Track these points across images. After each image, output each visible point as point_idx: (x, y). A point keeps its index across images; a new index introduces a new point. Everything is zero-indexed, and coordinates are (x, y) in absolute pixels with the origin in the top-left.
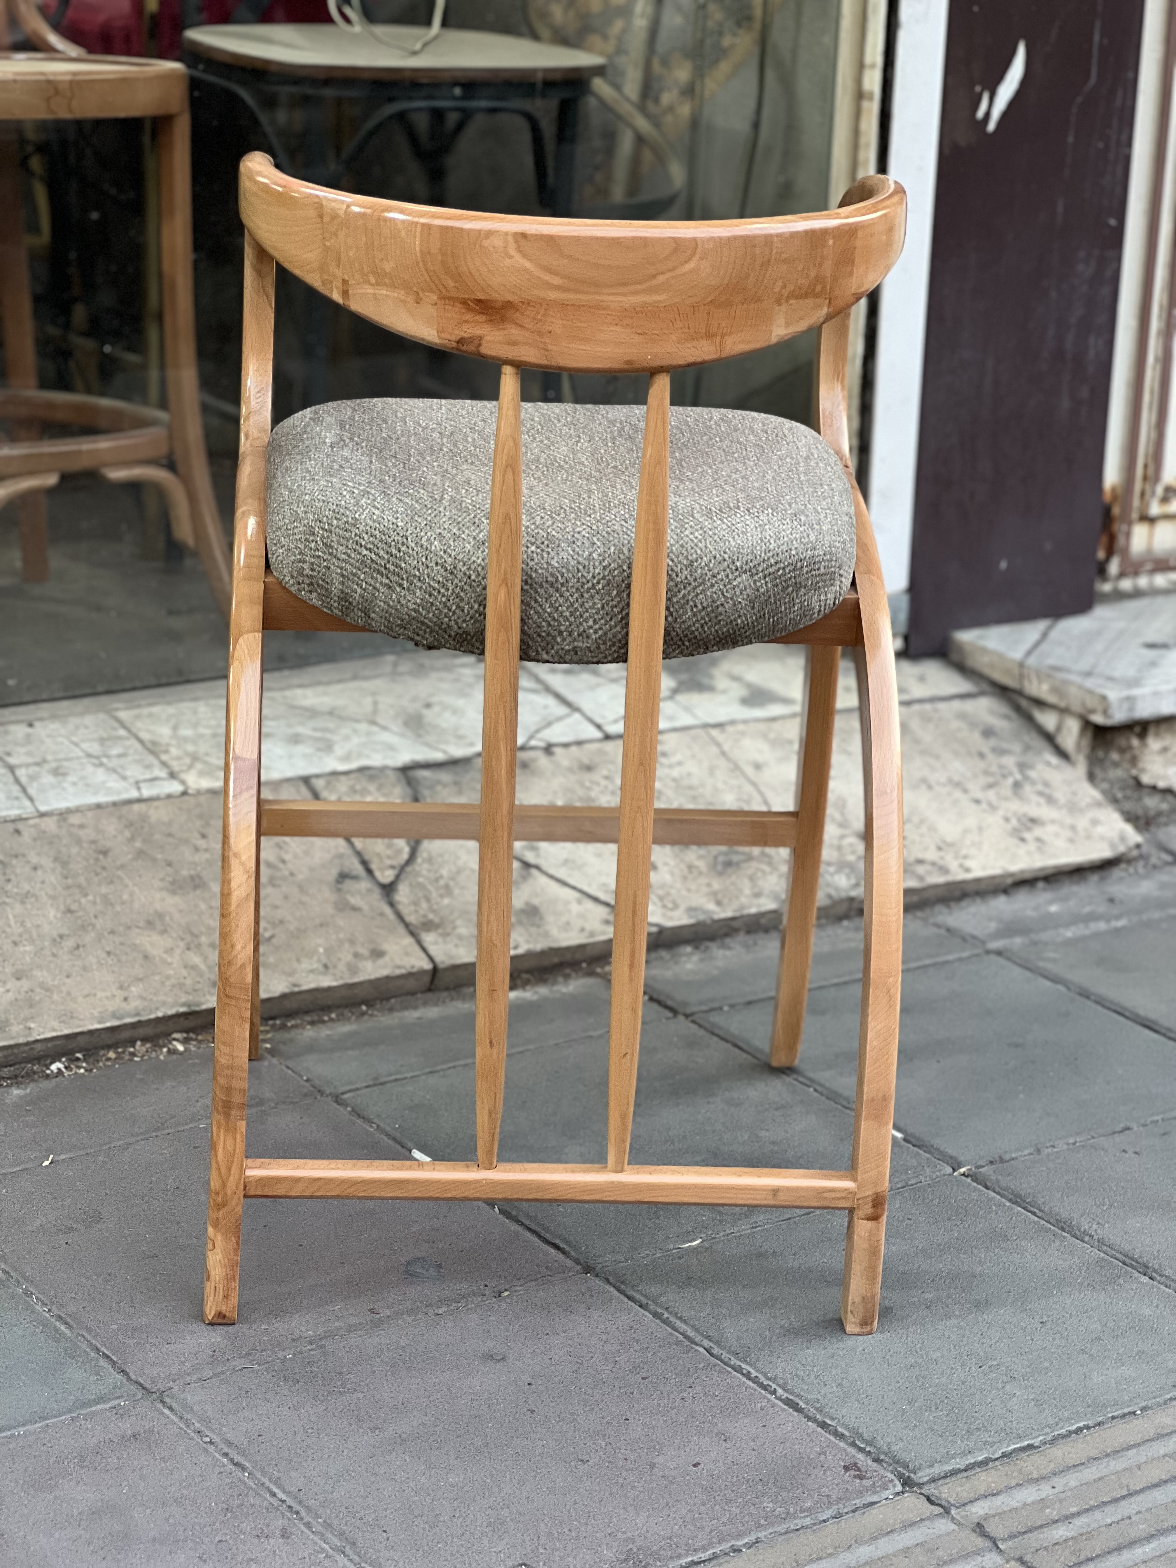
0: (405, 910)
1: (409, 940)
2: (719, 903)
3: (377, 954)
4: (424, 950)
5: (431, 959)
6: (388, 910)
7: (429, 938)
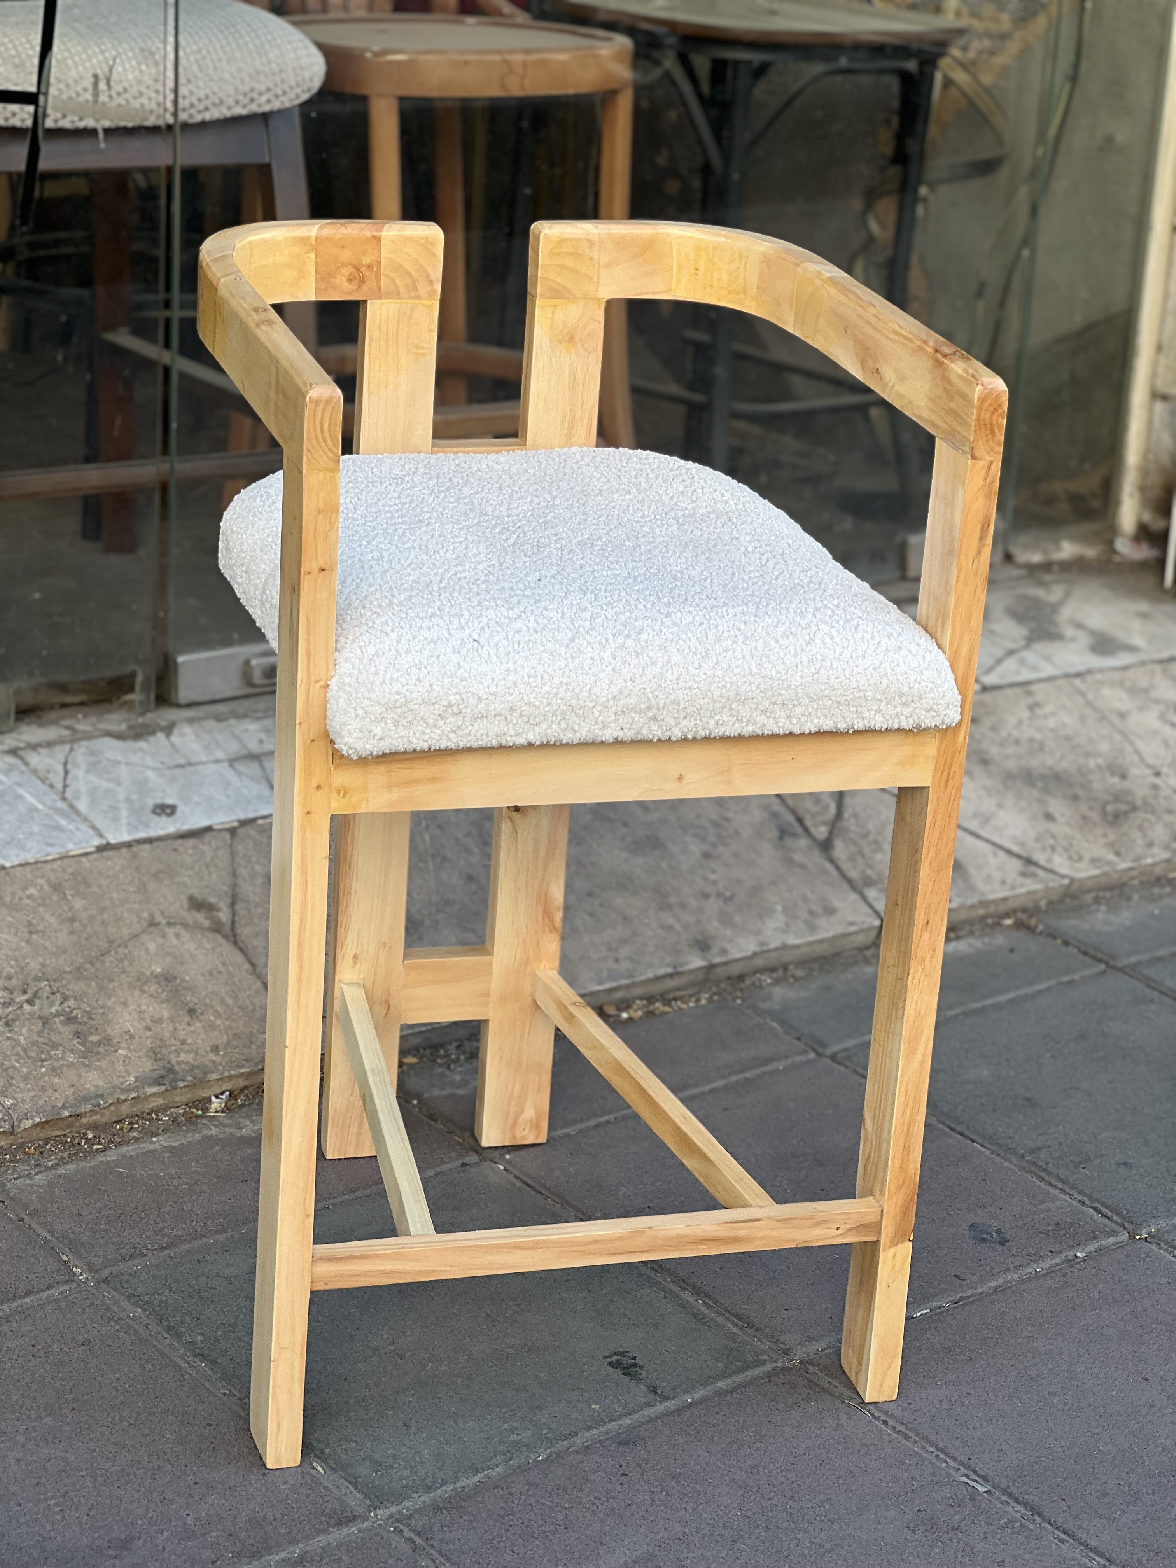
0: (846, 866)
1: (854, 897)
2: (1118, 853)
4: (870, 906)
5: (878, 915)
6: (828, 866)
7: (871, 893)
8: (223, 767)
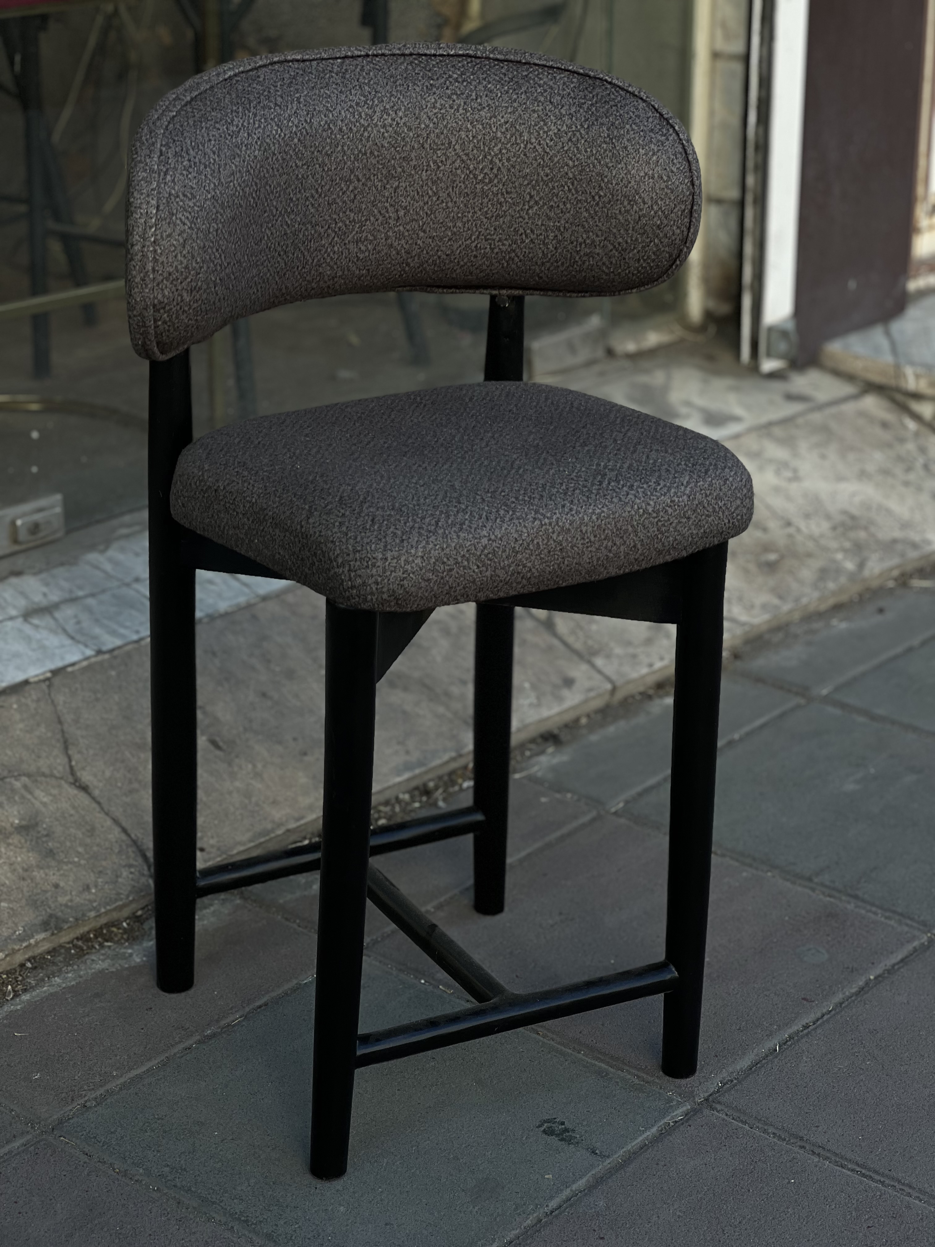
0: (571, 640)
1: (584, 667)
2: (780, 597)
3: (569, 682)
4: (600, 672)
5: (608, 679)
6: (556, 642)
7: (599, 662)
8: (19, 622)
